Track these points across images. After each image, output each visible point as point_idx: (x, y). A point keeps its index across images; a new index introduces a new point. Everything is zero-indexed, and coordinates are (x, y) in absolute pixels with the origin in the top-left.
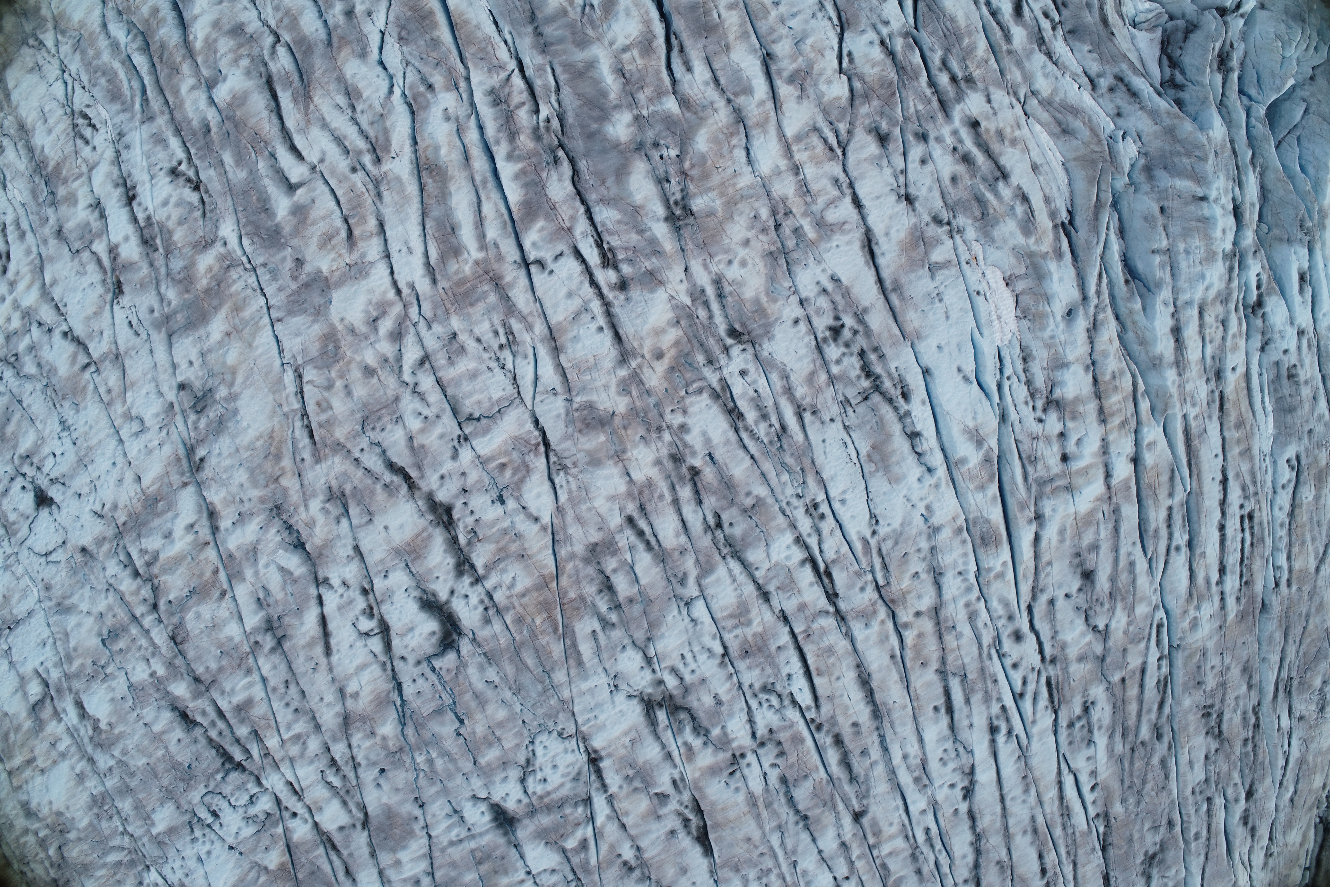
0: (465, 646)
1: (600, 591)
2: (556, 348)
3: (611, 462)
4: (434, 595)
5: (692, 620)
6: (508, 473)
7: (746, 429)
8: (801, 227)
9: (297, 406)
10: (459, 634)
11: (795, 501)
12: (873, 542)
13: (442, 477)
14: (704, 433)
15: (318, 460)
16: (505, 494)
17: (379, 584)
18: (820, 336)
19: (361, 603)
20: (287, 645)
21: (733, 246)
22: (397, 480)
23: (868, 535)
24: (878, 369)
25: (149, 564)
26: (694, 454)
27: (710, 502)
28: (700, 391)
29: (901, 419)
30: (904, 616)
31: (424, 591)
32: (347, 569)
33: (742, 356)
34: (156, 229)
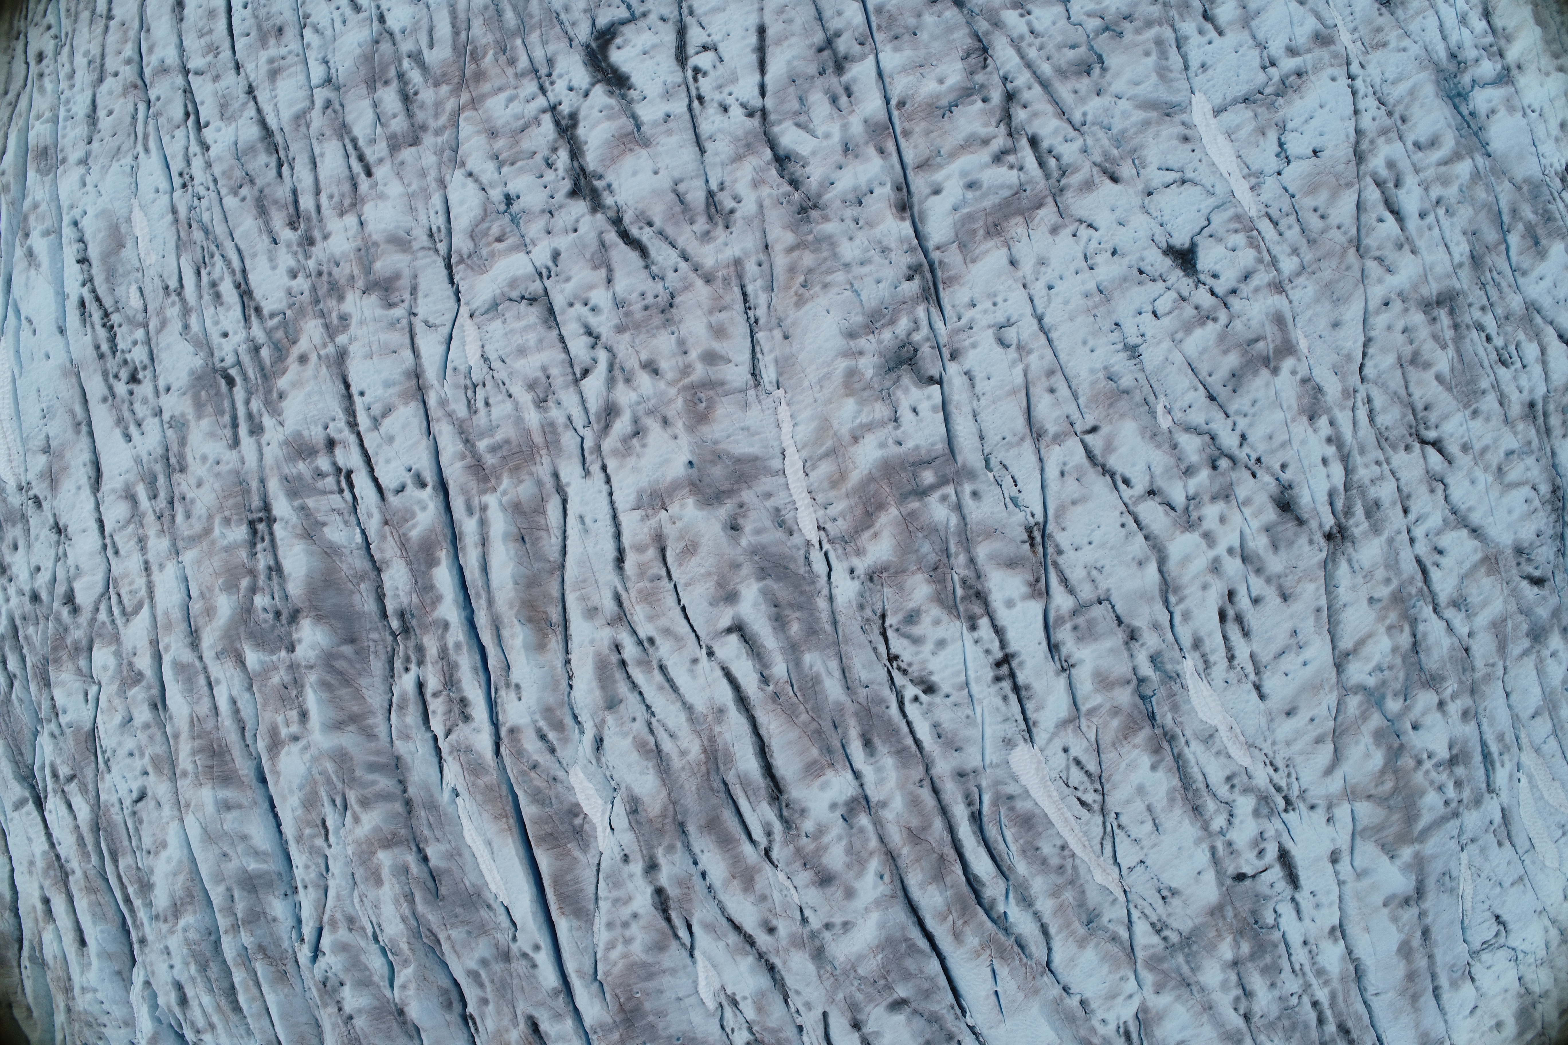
0: (583, 33)
1: (416, 94)
2: (418, 377)
3: (375, 237)
4: (611, 93)
5: (327, 63)
6: (495, 230)
7: (233, 272)
8: (150, 499)
9: (760, 336)
10: (588, 46)
11: (202, 191)
12: (140, 148)
13: (576, 231)
14: (274, 268)
15: (738, 263)
16: (502, 207)
17: (679, 106)
18: (148, 373)
19: (705, 85)
20: (819, 37)
21: (211, 480)
22: (634, 231)
23: (142, 155)
24: (102, 333)
25: (1013, 150)
26: (289, 245)
27: (282, 192)
28: (272, 316)
29: (91, 280)
30: (128, 73)
31: (623, 97)
32: (716, 125)
33: (223, 354)
34: (961, 609)
